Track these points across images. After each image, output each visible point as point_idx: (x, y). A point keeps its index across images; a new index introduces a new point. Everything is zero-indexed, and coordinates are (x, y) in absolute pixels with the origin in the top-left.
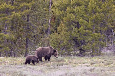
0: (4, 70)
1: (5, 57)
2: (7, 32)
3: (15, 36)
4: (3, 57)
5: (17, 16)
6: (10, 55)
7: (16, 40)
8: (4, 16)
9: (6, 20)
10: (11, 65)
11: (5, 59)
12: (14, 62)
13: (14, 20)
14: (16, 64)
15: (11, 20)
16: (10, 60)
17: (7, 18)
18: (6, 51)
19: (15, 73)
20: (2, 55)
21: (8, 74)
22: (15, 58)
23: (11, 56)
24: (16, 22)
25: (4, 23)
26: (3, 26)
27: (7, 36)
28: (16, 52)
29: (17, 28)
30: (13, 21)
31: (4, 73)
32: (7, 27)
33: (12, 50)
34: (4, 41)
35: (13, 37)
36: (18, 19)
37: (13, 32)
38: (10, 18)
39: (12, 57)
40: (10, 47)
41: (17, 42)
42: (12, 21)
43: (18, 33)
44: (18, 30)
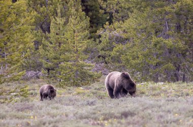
0: (169, 107)
1: (167, 82)
2: (168, 36)
3: (184, 43)
4: (162, 83)
5: (186, 5)
6: (175, 78)
7: (187, 50)
8: (162, 6)
9: (166, 13)
10: (179, 96)
11: (167, 86)
12: (185, 91)
13: (182, 12)
14: (187, 95)
15: (175, 12)
16: (176, 88)
17: (167, 9)
18: (167, 71)
19: (190, 112)
20: (159, 78)
21: (176, 115)
22: (185, 84)
23: (178, 80)
24: (185, 16)
25: (163, 19)
26: (161, 24)
27: (169, 42)
28: (186, 73)
29: (188, 28)
30: (180, 15)
31: (169, 111)
32: (168, 26)
33: (178, 69)
34: (164, 51)
35: (181, 44)
36: (189, 11)
37: (179, 35)
38: (174, 8)
39: (180, 82)
40: (175, 64)
41: (188, 53)
42: (178, 14)
43: (190, 37)
44: (188, 31)
